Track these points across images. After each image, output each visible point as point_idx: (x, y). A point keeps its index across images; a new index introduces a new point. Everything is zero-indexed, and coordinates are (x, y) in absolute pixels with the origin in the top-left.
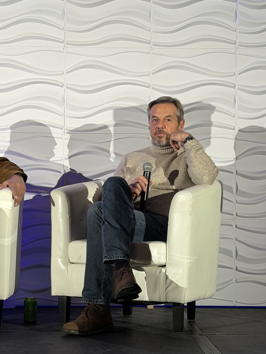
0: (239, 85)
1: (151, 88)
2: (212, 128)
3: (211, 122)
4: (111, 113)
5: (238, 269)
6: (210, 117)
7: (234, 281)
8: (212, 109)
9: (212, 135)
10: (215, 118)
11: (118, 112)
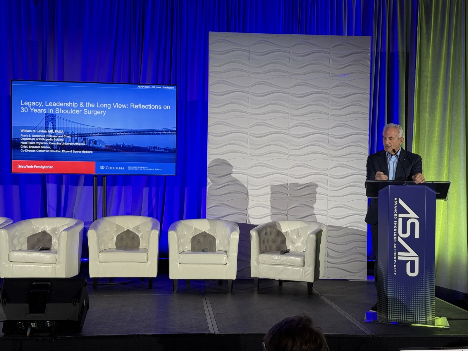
0: (330, 175)
1: (288, 176)
2: (317, 195)
3: (316, 192)
4: (269, 187)
5: (329, 261)
6: (316, 190)
7: (327, 267)
8: (317, 186)
9: (316, 198)
10: (318, 190)
11: (273, 187)
